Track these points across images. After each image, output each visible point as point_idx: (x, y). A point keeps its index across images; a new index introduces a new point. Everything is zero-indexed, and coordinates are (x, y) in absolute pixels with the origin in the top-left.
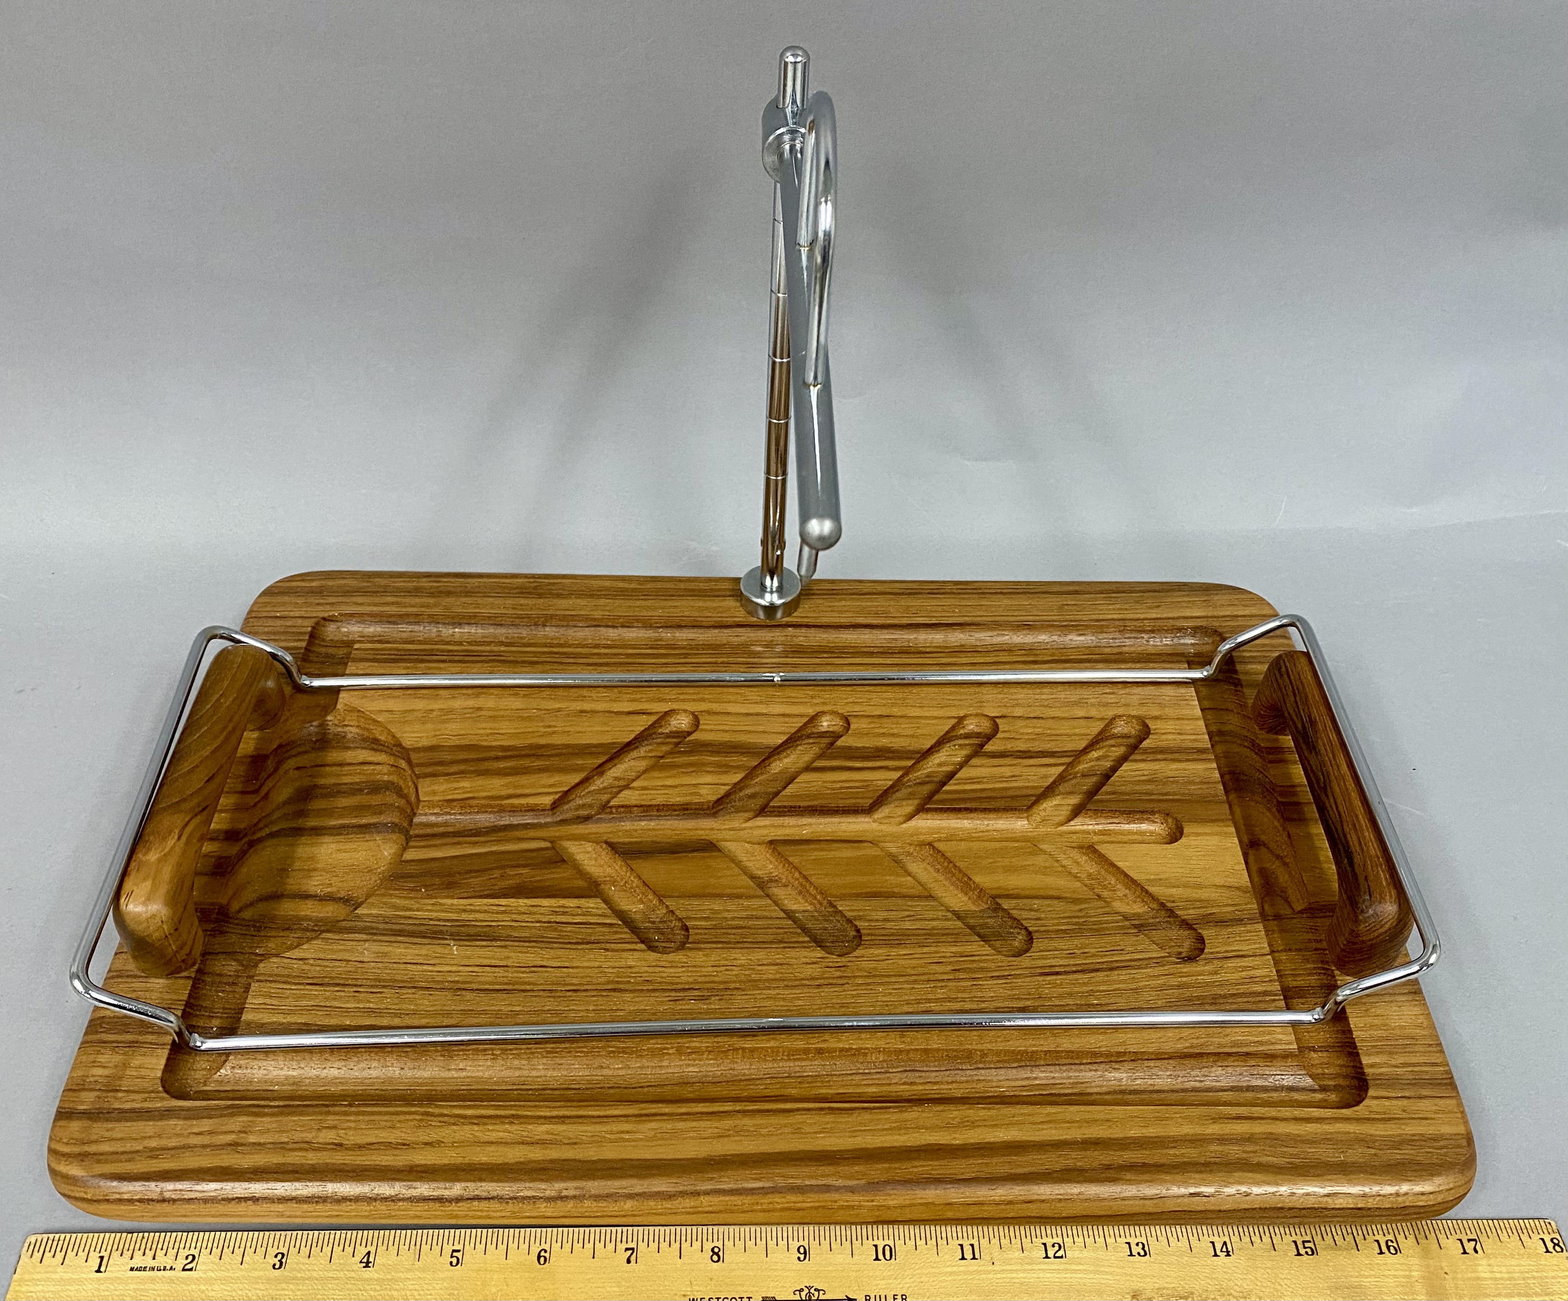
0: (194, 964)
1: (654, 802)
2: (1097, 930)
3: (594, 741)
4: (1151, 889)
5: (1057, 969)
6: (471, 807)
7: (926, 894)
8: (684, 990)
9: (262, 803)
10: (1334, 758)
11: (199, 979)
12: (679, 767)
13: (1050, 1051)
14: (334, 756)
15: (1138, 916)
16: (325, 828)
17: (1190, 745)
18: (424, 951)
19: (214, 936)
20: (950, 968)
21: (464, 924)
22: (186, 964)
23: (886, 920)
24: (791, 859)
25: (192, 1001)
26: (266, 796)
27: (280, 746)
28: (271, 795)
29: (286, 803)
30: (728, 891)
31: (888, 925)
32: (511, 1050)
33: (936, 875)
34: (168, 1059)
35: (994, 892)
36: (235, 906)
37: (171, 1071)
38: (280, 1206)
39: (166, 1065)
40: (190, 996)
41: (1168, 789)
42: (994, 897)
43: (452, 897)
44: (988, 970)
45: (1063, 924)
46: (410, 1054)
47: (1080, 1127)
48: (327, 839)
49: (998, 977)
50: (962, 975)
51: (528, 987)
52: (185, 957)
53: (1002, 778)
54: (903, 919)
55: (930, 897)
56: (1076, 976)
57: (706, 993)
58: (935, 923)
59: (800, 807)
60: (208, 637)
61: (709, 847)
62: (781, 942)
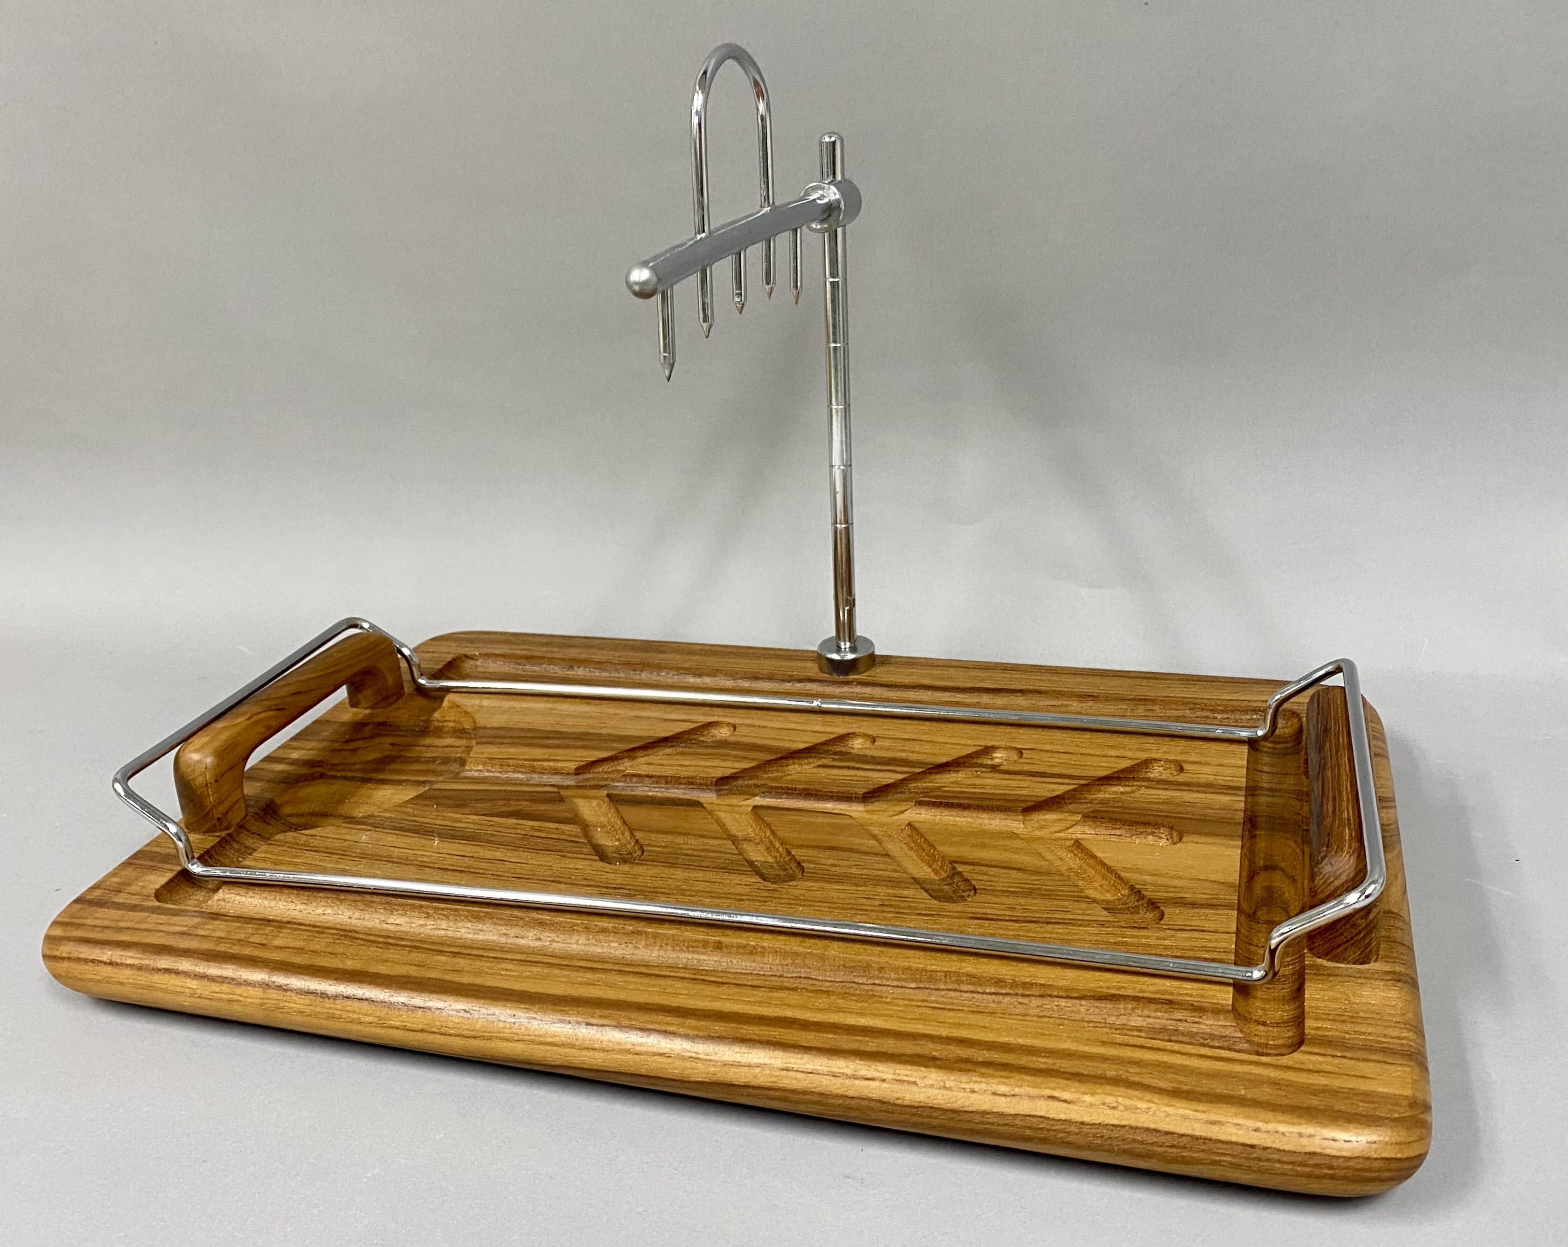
0: (227, 828)
1: (663, 774)
2: (1048, 895)
3: (636, 734)
4: (1123, 874)
5: (990, 916)
6: (509, 766)
7: (884, 853)
8: (615, 888)
9: (347, 753)
10: (1337, 753)
11: (227, 841)
12: (699, 754)
13: (950, 972)
14: (428, 741)
15: (1108, 902)
16: (391, 780)
17: (1223, 783)
18: (410, 840)
19: (256, 819)
20: (877, 903)
21: (454, 829)
22: (219, 823)
23: (833, 865)
24: (766, 819)
25: (213, 852)
26: (354, 750)
27: (383, 724)
28: (360, 751)
29: (369, 762)
30: (695, 832)
31: (834, 869)
32: (443, 909)
33: (908, 852)
34: (171, 880)
35: (952, 859)
36: (287, 810)
37: (170, 891)
38: (195, 982)
39: (167, 883)
40: (212, 847)
41: (1181, 809)
42: (951, 862)
43: (456, 813)
44: (916, 908)
45: (1012, 887)
46: (359, 904)
47: (949, 1028)
48: (387, 787)
49: (925, 915)
50: (886, 909)
51: (481, 871)
52: (220, 816)
53: (1006, 787)
54: (850, 867)
55: (888, 855)
56: (1009, 923)
57: (633, 893)
58: (880, 872)
59: (796, 789)
60: (350, 624)
61: (697, 804)
62: (723, 868)
